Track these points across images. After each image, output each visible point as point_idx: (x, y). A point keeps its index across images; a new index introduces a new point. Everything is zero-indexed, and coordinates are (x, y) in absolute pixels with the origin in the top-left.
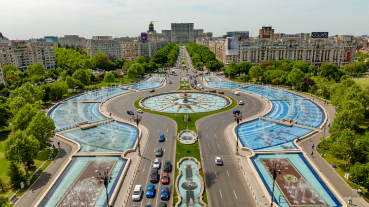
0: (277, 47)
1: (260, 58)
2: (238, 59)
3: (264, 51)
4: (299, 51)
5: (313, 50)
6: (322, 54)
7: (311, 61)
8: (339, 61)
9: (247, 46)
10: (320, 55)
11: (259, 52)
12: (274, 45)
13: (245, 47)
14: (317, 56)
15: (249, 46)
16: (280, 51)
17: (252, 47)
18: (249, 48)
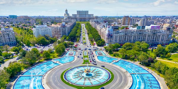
0: (133, 34)
1: (124, 39)
2: (112, 40)
3: (126, 36)
4: (144, 36)
5: (151, 35)
6: (156, 37)
7: (150, 41)
8: (164, 41)
9: (117, 33)
10: (155, 38)
11: (123, 37)
12: (131, 33)
13: (116, 34)
14: (153, 38)
15: (119, 33)
16: (134, 36)
17: (120, 34)
18: (118, 34)
